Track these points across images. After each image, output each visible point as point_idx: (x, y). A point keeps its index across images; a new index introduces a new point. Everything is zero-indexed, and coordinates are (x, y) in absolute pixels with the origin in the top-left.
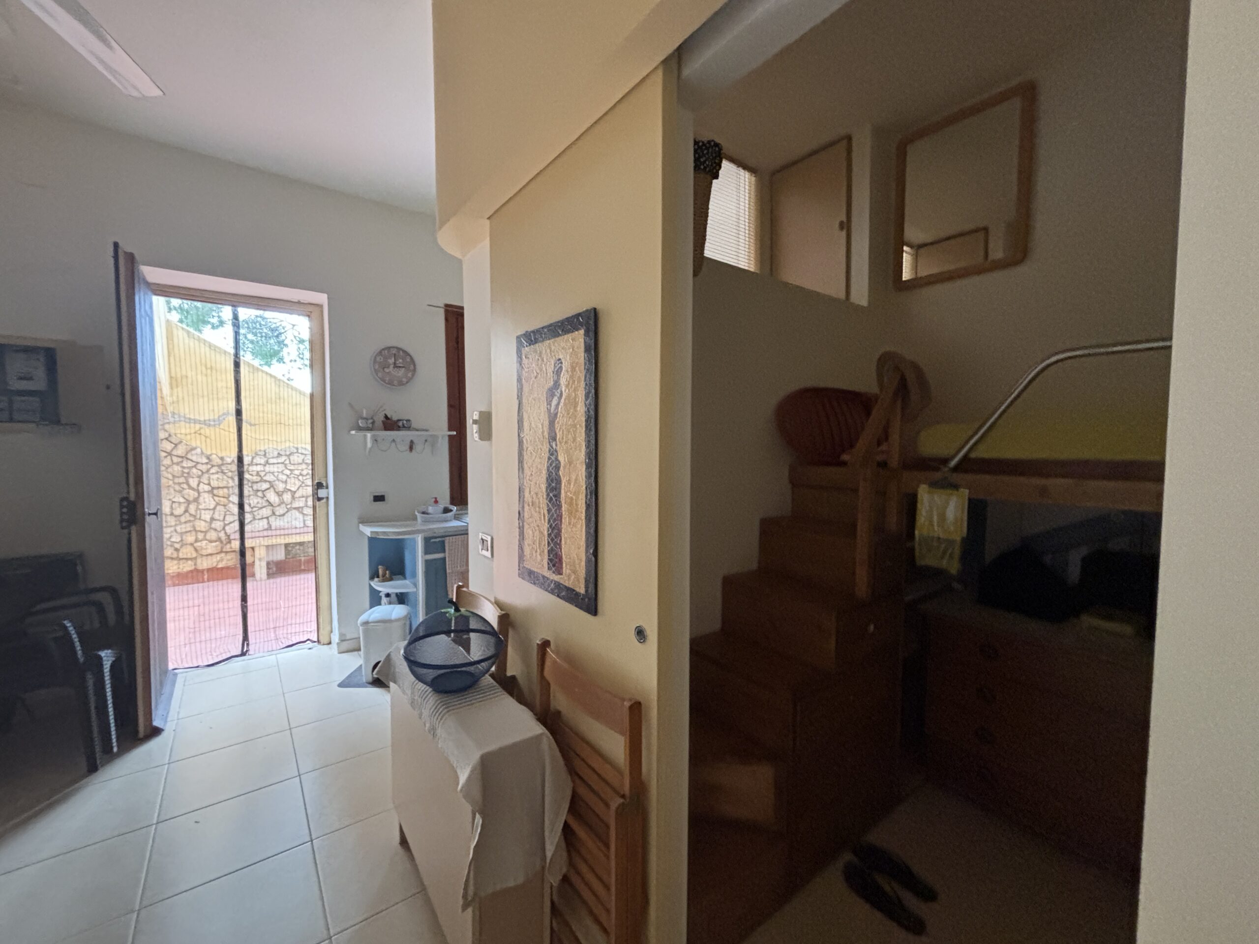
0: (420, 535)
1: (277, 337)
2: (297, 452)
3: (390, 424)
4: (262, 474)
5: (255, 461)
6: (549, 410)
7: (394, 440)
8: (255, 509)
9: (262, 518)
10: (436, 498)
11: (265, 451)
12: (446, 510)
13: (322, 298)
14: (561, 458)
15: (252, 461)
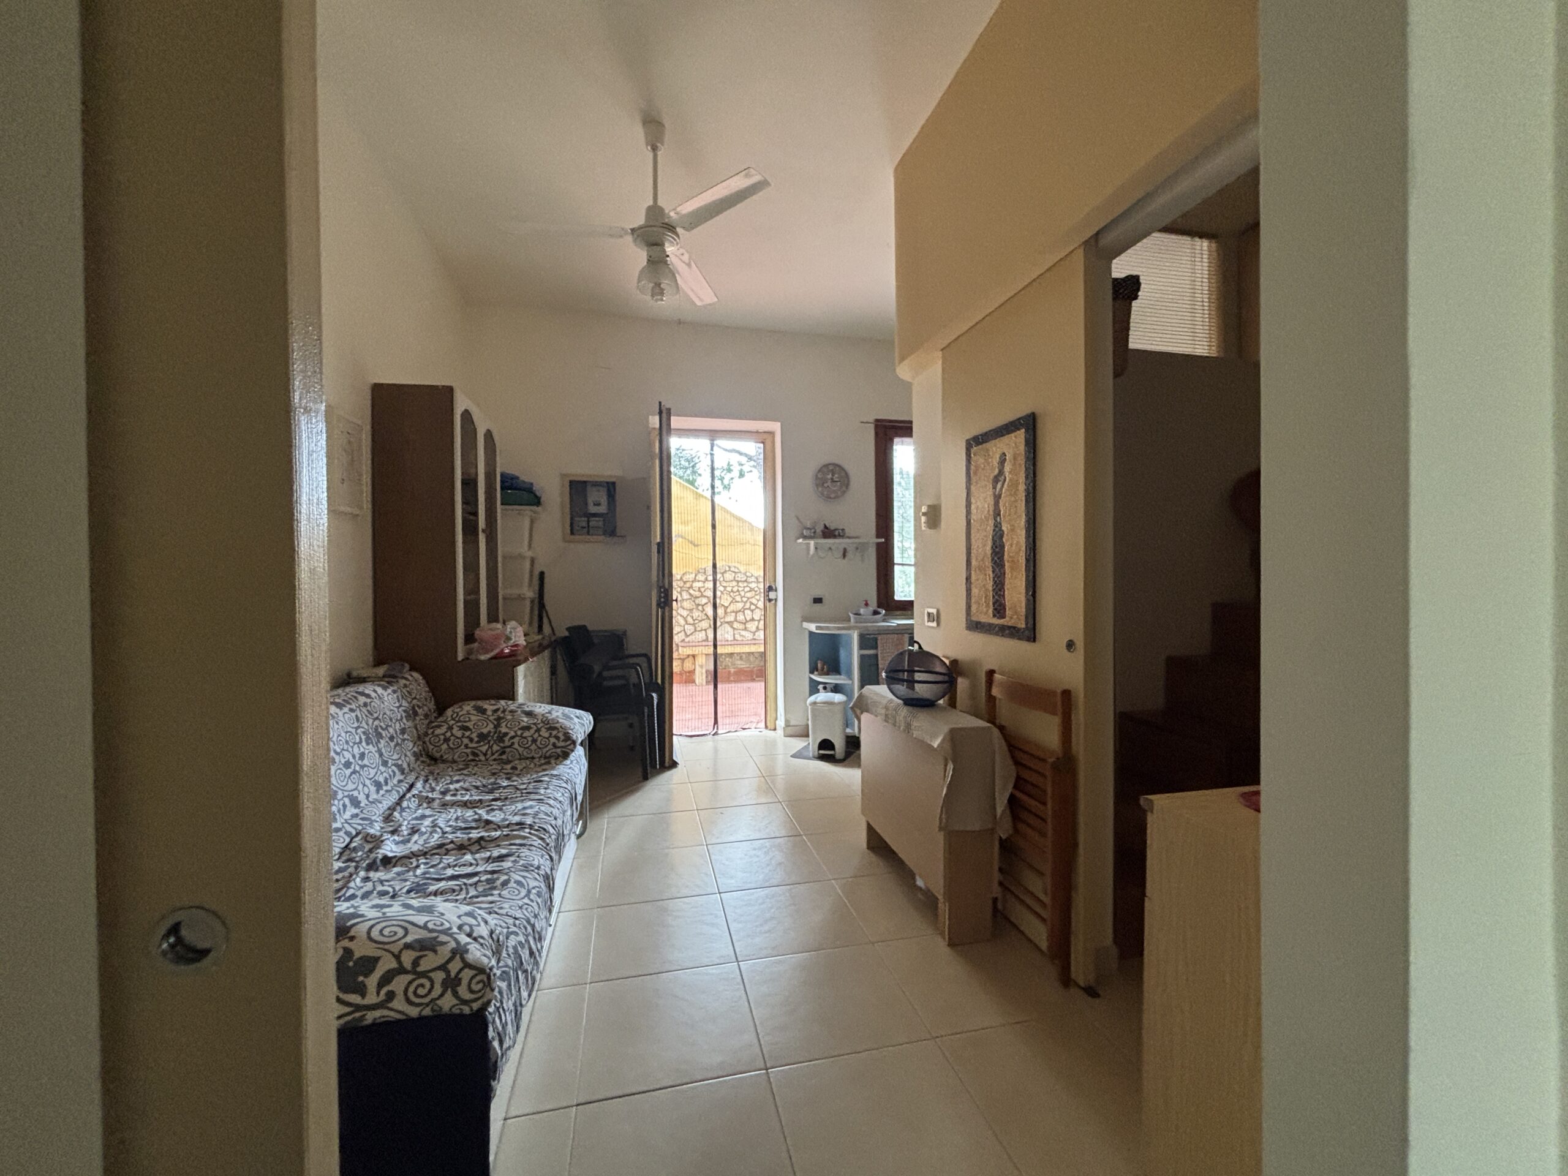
0: (856, 632)
1: (693, 467)
2: (729, 570)
3: (828, 533)
4: (702, 590)
5: (697, 578)
6: (994, 494)
7: (830, 548)
8: (696, 621)
9: (702, 630)
10: (866, 601)
11: (705, 569)
12: (876, 613)
13: (776, 427)
14: (1004, 528)
15: (695, 578)
